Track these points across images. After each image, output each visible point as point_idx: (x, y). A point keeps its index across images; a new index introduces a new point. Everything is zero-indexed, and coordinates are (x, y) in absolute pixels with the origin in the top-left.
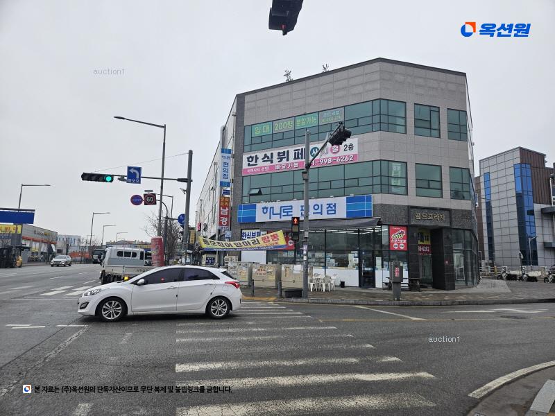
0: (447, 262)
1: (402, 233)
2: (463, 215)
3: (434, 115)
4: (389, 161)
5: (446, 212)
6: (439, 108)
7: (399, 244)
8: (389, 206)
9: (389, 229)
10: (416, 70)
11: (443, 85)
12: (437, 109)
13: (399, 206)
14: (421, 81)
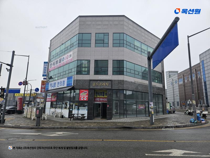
0: (108, 106)
1: (86, 92)
2: (119, 83)
3: (106, 37)
4: (81, 60)
5: (110, 82)
6: (108, 33)
7: (84, 98)
8: (80, 80)
9: (79, 90)
10: (97, 18)
11: (111, 23)
12: (108, 34)
13: (85, 80)
14: (100, 23)
